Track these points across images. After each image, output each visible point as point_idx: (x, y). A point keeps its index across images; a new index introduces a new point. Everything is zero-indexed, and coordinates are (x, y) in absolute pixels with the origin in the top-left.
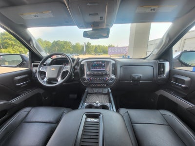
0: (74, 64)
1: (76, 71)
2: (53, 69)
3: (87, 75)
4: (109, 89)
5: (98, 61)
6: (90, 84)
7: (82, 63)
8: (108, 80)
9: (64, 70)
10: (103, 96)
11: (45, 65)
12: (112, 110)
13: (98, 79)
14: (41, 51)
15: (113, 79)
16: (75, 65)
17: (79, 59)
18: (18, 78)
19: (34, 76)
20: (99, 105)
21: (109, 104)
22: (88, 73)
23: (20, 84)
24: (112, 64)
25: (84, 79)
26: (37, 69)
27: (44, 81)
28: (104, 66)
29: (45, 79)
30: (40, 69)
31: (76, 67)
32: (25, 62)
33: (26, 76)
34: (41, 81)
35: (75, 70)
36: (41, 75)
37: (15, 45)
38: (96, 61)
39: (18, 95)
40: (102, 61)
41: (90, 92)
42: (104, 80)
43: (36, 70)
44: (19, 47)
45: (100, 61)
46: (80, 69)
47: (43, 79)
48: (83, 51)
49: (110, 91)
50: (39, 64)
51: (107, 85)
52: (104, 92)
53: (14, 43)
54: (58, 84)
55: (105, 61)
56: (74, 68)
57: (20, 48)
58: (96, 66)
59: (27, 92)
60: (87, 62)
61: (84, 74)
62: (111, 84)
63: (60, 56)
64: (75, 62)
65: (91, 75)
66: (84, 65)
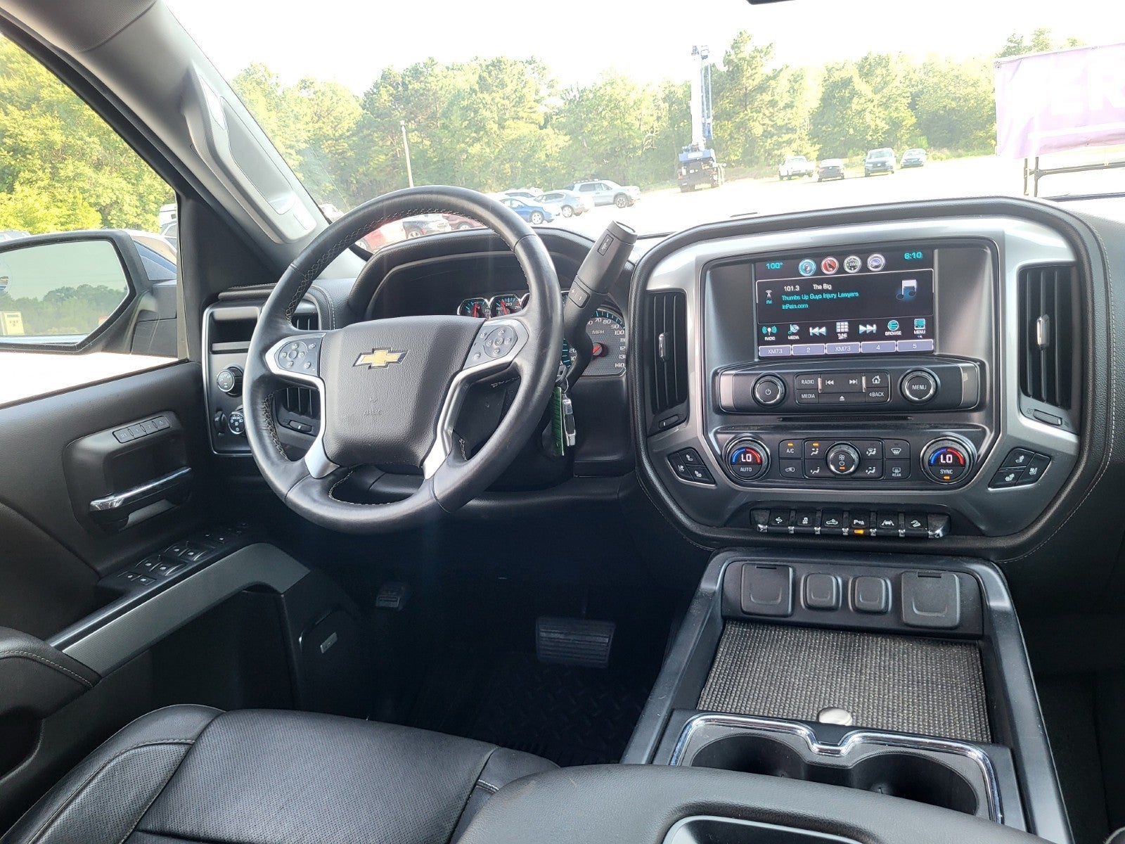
0: (577, 295)
1: (595, 370)
2: (379, 358)
3: (714, 407)
4: (992, 577)
5: (840, 251)
6: (746, 513)
7: (656, 284)
8: (965, 469)
9: (478, 363)
10: (916, 657)
11: (307, 322)
12: (1015, 818)
13: (844, 454)
14: (273, 186)
15: (1038, 455)
16: (589, 309)
17: (622, 240)
18: (102, 442)
19: (224, 426)
20: (852, 750)
21: (976, 754)
22: (727, 390)
23: (116, 500)
24: (1029, 275)
25: (689, 457)
26: (247, 362)
27: (305, 474)
28: (922, 303)
29: (315, 459)
30: (270, 357)
31: (597, 330)
32: (147, 303)
33: (162, 422)
34: (277, 475)
35: (586, 357)
36: (274, 418)
37: (66, 150)
38: (817, 253)
39: (106, 598)
40: (894, 249)
41: (750, 602)
42: (916, 471)
43: (238, 374)
44: (98, 166)
45: (863, 249)
46: (644, 347)
47: (295, 452)
48: (683, 138)
49: (1001, 601)
50: (260, 313)
51: (958, 524)
52: (915, 614)
53: (57, 137)
54: (419, 501)
55: (928, 245)
56: (576, 336)
57: (103, 178)
58: (824, 313)
59: (170, 573)
60: (714, 267)
61: (684, 395)
62: (1005, 520)
63: (437, 226)
64: (587, 275)
65: (759, 409)
66: (675, 299)
